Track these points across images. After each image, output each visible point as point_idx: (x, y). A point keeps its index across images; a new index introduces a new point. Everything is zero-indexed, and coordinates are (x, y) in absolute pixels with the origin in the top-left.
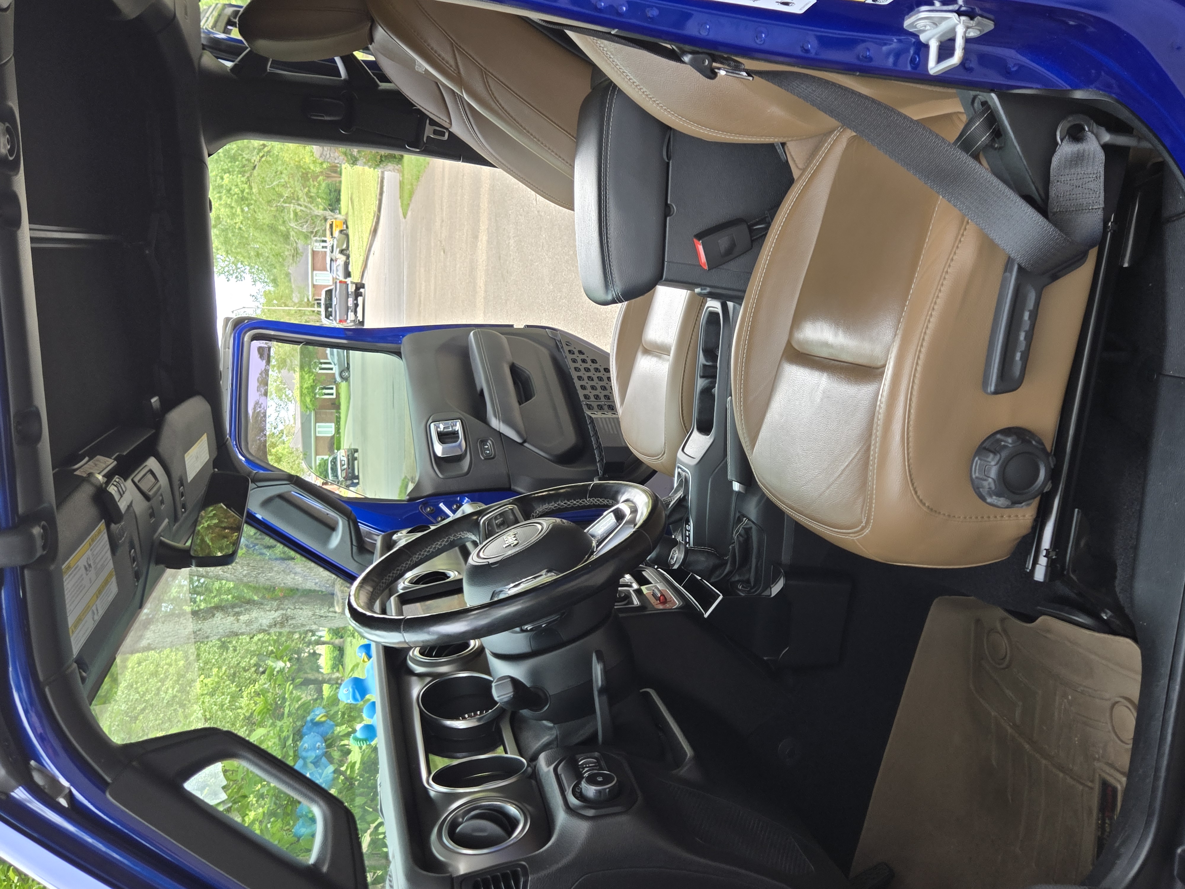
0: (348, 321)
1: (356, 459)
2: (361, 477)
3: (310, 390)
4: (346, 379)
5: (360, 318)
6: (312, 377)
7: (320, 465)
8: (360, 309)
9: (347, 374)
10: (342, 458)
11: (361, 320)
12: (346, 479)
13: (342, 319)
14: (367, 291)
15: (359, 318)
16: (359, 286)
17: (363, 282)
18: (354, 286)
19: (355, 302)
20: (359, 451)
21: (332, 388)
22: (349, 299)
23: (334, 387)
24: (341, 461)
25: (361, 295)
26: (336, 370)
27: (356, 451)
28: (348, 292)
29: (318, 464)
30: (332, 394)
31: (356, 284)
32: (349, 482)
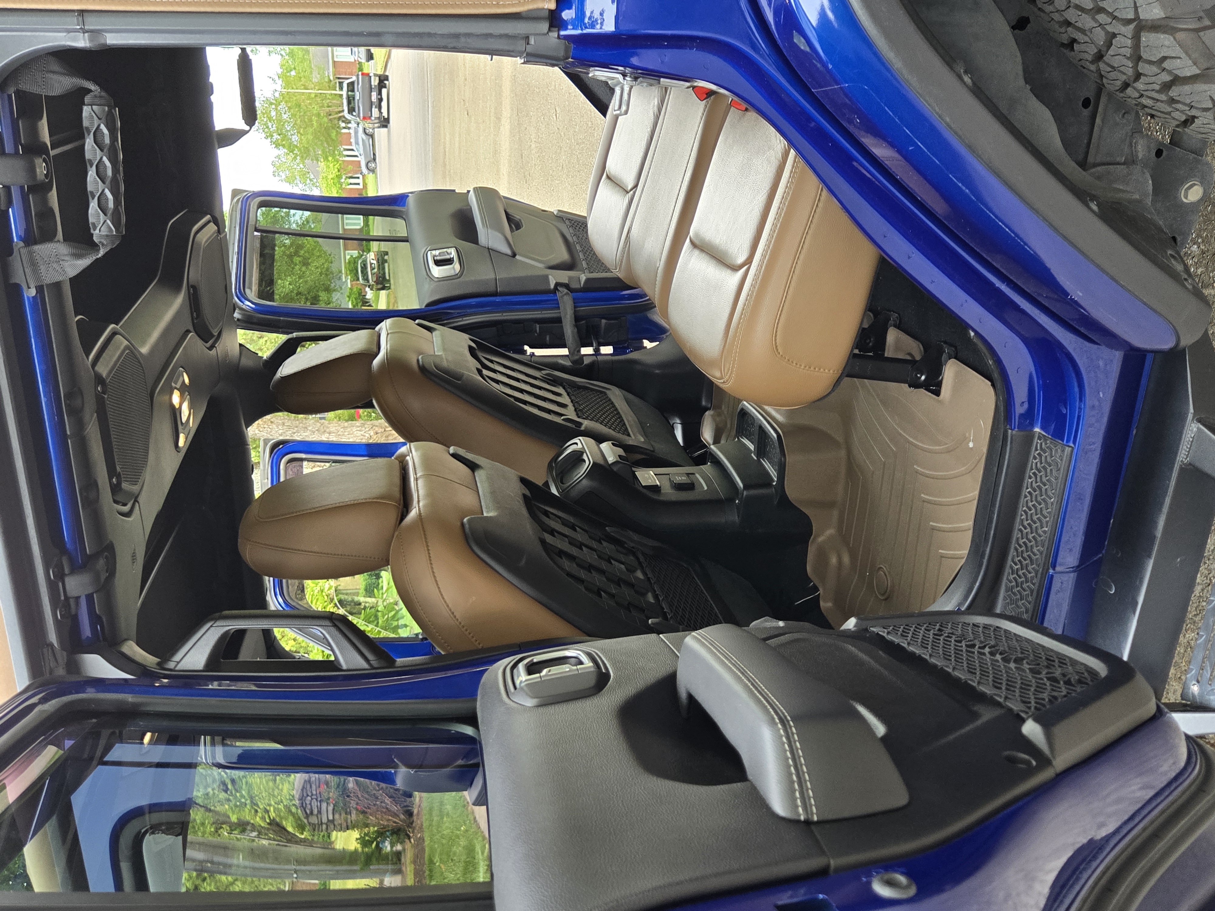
0: (373, 118)
1: (386, 261)
2: (392, 281)
3: (336, 181)
4: (373, 171)
5: (385, 114)
6: (337, 166)
7: (349, 262)
8: (384, 104)
9: (373, 165)
10: (372, 261)
11: (386, 117)
12: (377, 282)
13: (366, 116)
14: (392, 83)
15: (383, 115)
16: (382, 79)
17: (387, 74)
18: (377, 78)
19: (379, 97)
20: (389, 254)
21: (358, 178)
22: (373, 93)
23: (361, 176)
24: (371, 264)
25: (385, 87)
26: (363, 161)
27: (386, 253)
28: (371, 85)
29: (347, 261)
30: (359, 184)
31: (380, 76)
32: (380, 286)
